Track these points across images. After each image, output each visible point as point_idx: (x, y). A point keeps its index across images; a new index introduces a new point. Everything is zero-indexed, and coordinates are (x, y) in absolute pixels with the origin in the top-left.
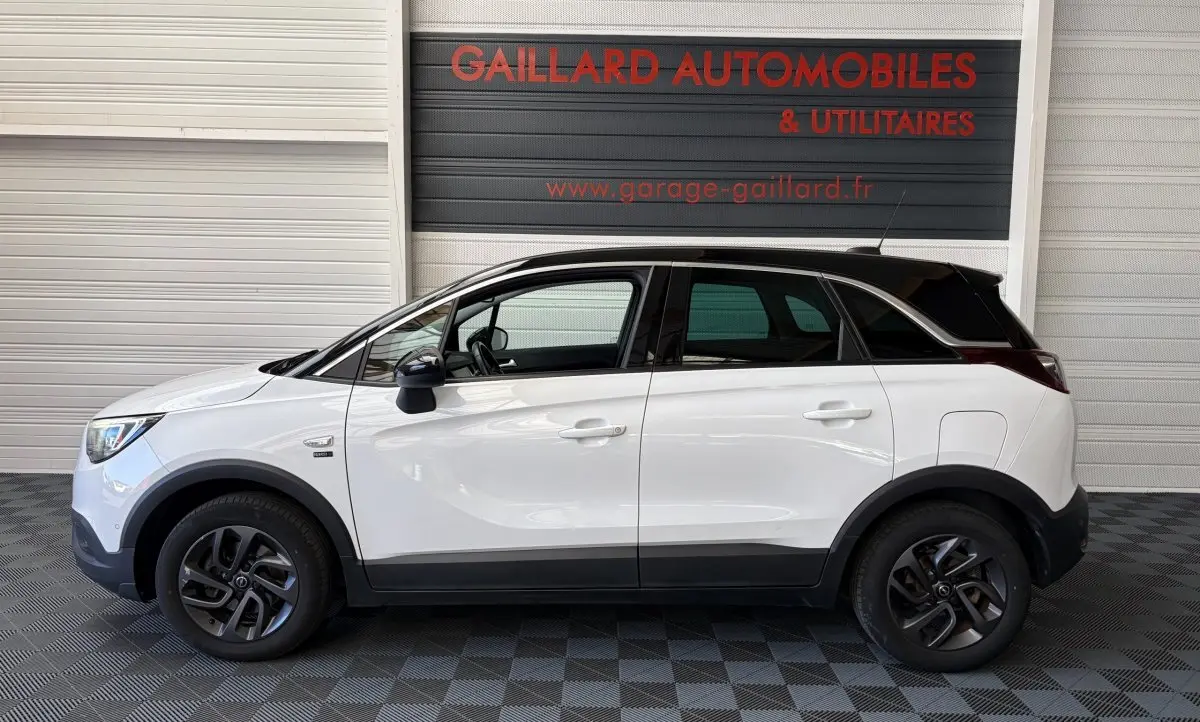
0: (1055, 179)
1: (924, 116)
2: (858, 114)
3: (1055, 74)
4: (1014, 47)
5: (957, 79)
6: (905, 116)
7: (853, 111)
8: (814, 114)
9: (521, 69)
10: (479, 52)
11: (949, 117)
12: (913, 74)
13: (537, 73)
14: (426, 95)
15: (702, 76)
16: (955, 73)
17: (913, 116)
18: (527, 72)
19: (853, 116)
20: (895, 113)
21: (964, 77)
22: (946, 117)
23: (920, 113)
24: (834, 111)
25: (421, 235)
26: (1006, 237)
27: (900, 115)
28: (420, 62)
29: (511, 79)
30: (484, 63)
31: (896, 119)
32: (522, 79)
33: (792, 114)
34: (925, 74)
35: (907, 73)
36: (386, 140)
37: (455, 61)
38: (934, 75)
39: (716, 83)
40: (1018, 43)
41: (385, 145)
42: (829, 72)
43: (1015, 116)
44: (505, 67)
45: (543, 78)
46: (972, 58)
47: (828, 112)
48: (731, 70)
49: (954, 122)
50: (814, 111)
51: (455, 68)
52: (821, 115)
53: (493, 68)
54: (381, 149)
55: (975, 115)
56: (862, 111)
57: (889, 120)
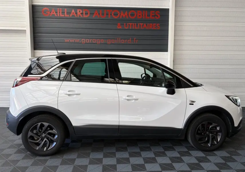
0: (176, 39)
1: (149, 24)
2: (134, 24)
3: (175, 16)
4: (167, 11)
5: (156, 17)
9: (58, 12)
10: (48, 9)
11: (155, 25)
12: (146, 15)
13: (62, 14)
14: (36, 19)
15: (99, 16)
17: (147, 25)
18: (60, 14)
19: (133, 25)
20: (143, 24)
21: (158, 17)
25: (36, 51)
26: (167, 51)
27: (144, 24)
28: (35, 11)
29: (56, 15)
30: (49, 12)
32: (58, 16)
33: (120, 24)
34: (149, 15)
38: (151, 16)
39: (103, 17)
40: (169, 9)
41: (25, 30)
42: (128, 15)
43: (168, 25)
44: (55, 13)
45: (63, 16)
46: (159, 12)
47: (128, 23)
48: (106, 14)
49: (155, 26)
50: (125, 23)
51: (43, 13)
52: (126, 24)
53: (52, 13)
54: (24, 31)
55: (160, 25)
56: (135, 23)
57: (141, 25)
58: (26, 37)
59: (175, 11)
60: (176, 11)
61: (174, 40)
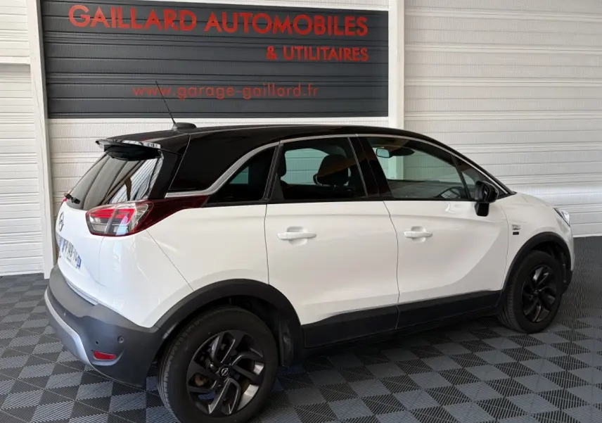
0: (409, 84)
1: (343, 50)
2: (308, 50)
3: (406, 29)
4: (384, 16)
5: (359, 30)
6: (333, 50)
7: (306, 48)
8: (285, 49)
9: (113, 18)
10: (87, 10)
11: (356, 51)
12: (336, 27)
13: (124, 23)
14: (52, 35)
15: (221, 27)
16: (357, 27)
17: (337, 50)
18: (117, 23)
19: (306, 50)
20: (327, 48)
21: (362, 30)
22: (353, 51)
23: (341, 49)
24: (296, 47)
25: (54, 121)
26: (386, 115)
27: (330, 50)
28: (47, 14)
29: (107, 26)
30: (89, 16)
31: (328, 51)
32: (114, 26)
33: (273, 49)
34: (342, 27)
35: (333, 26)
36: (28, 63)
37: (71, 13)
38: (347, 28)
39: (231, 31)
40: (387, 12)
41: (29, 66)
42: (292, 25)
43: (387, 51)
44: (103, 19)
45: (128, 26)
46: (365, 20)
47: (292, 47)
48: (238, 23)
49: (358, 54)
50: (285, 47)
51: (72, 19)
52: (289, 49)
53: (96, 19)
54: (25, 68)
55: (368, 50)
56: (311, 48)
57: (325, 52)
58: (30, 83)
59: (406, 17)
60: (407, 19)
61: (405, 87)
